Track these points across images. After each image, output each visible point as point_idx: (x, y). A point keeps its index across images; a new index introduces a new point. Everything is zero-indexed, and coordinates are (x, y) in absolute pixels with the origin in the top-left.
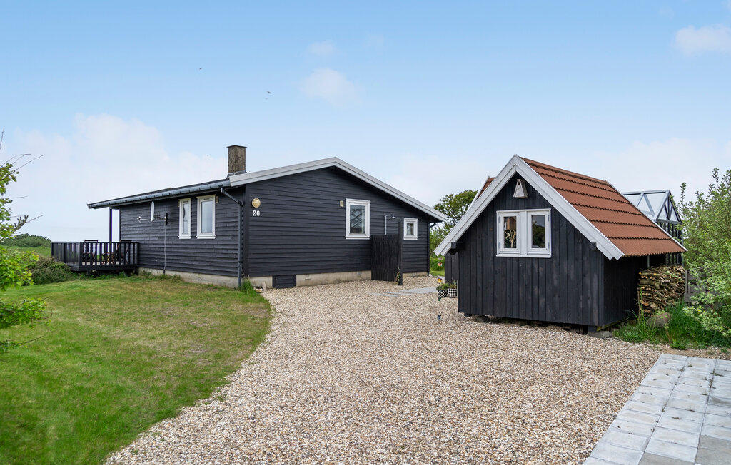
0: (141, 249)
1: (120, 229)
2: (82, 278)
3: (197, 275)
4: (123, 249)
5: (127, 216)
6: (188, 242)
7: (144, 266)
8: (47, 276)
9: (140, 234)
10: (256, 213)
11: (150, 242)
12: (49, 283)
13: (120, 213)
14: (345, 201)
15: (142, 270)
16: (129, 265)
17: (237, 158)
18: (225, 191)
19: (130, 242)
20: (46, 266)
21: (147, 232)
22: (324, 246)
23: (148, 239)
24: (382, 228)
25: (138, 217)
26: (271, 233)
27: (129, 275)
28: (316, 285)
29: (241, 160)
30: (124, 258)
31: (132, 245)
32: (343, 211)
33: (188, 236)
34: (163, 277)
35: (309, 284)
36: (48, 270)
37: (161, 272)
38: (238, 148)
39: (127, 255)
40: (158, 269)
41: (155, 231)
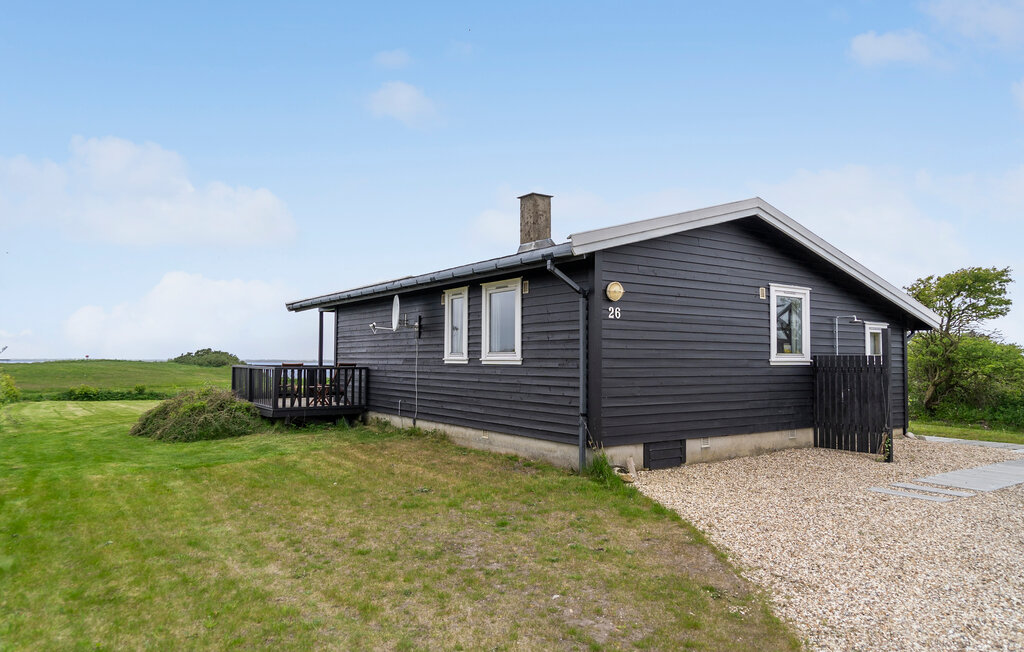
0: (372, 379)
1: (337, 344)
2: (277, 430)
3: (481, 433)
4: (342, 377)
5: (347, 323)
6: (462, 370)
7: (378, 409)
8: (222, 426)
9: (371, 353)
10: (615, 313)
11: (388, 368)
12: (224, 437)
13: (337, 318)
14: (768, 289)
15: (373, 415)
16: (353, 407)
17: (537, 216)
18: (556, 266)
19: (353, 367)
20: (221, 407)
21: (381, 350)
22: (733, 380)
23: (385, 362)
24: (828, 343)
25: (372, 323)
26: (640, 354)
27: (352, 424)
28: (719, 459)
29: (543, 219)
30: (344, 393)
31: (357, 373)
32: (765, 308)
33: (462, 358)
34: (413, 433)
35: (708, 458)
36: (224, 414)
37: (407, 423)
38: (537, 198)
39: (349, 389)
40: (402, 416)
41: (398, 349)
